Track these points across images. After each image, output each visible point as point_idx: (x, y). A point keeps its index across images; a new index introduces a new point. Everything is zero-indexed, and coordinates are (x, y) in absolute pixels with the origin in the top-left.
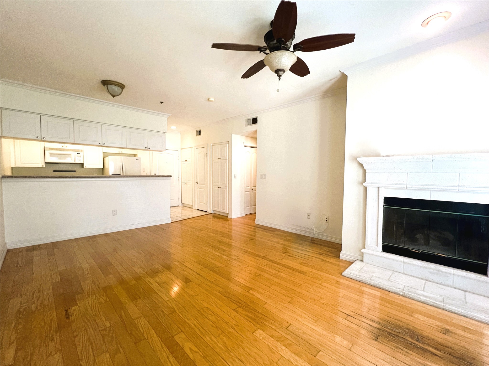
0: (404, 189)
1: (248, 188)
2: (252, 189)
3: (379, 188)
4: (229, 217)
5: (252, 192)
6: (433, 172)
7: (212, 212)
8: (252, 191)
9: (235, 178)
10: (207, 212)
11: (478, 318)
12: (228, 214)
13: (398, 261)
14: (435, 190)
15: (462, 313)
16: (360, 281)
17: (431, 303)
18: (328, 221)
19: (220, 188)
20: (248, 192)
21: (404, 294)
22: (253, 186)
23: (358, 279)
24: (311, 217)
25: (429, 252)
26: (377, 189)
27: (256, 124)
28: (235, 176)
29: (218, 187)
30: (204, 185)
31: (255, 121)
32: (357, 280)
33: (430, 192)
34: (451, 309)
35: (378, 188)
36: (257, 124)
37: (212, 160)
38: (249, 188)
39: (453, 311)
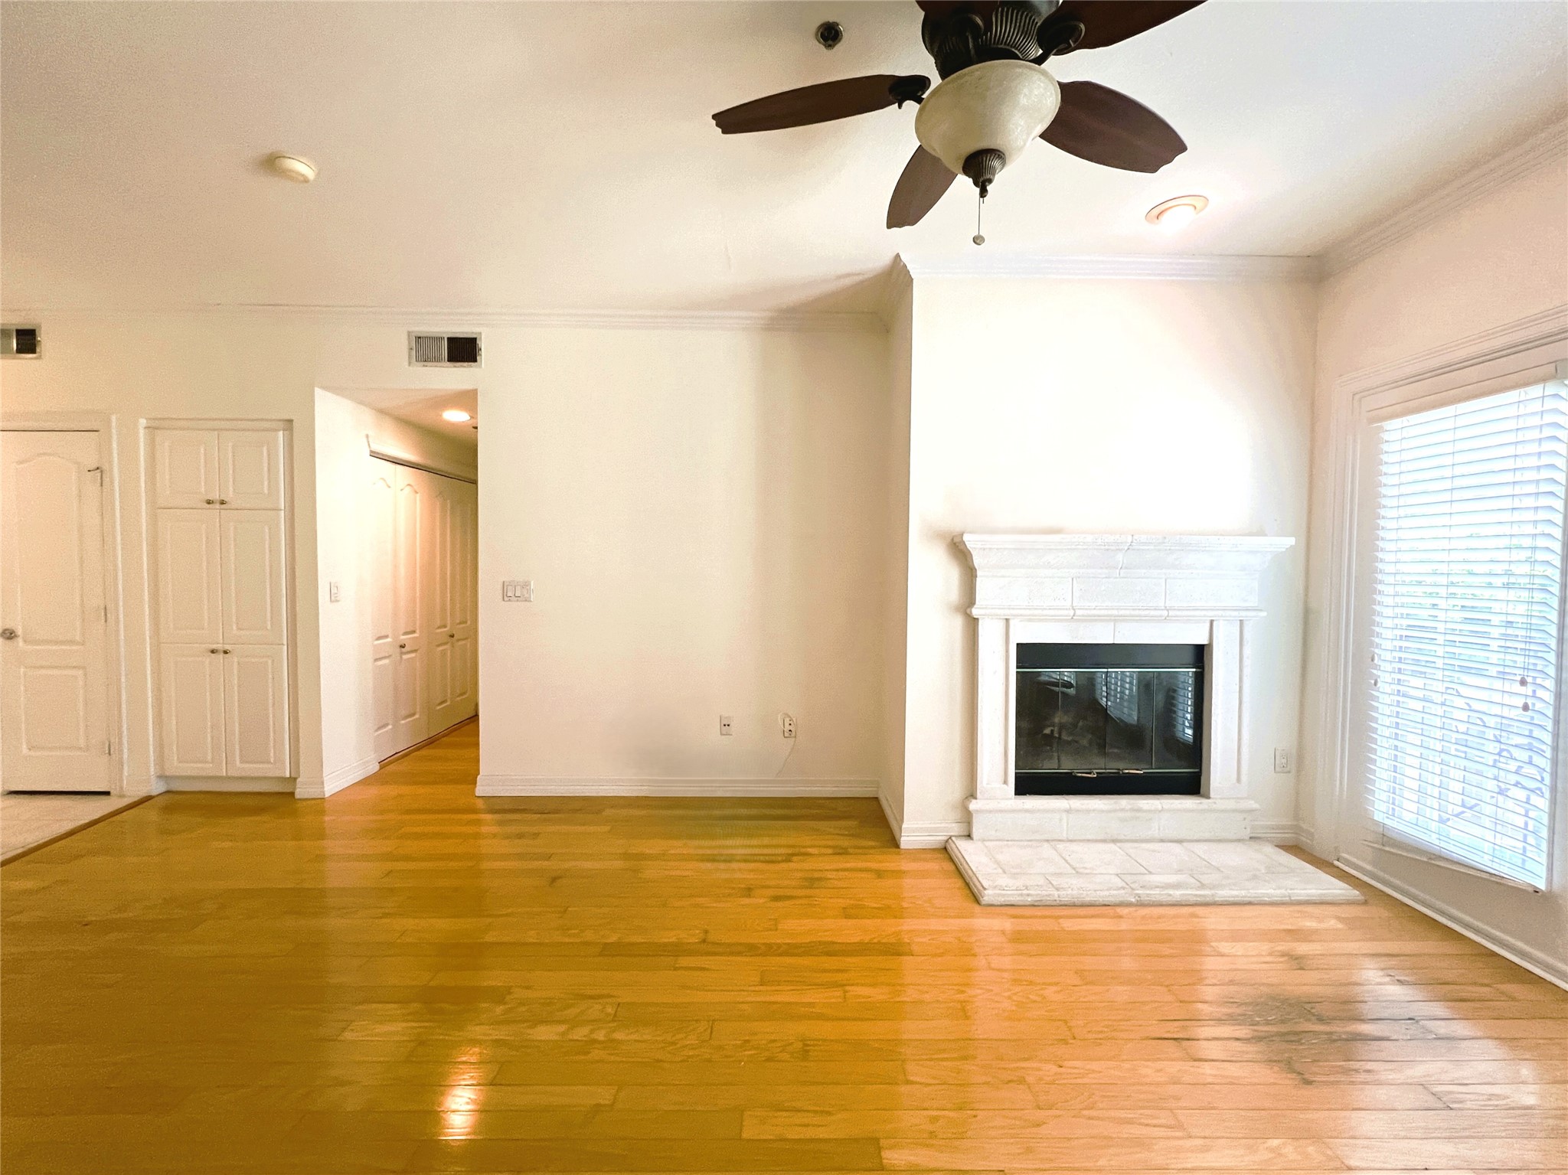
0: (1067, 620)
1: (384, 644)
2: (403, 646)
3: (1007, 620)
4: (297, 796)
5: (401, 657)
6: (1121, 575)
7: (156, 788)
8: (402, 653)
9: (333, 599)
10: (107, 793)
11: (1269, 898)
12: (293, 780)
13: (1053, 811)
14: (1124, 619)
15: (1245, 899)
16: (1036, 904)
17: (1193, 899)
18: (793, 734)
19: (226, 652)
20: (386, 661)
21: (1139, 899)
22: (406, 633)
23: (1029, 900)
24: (733, 729)
25: (1108, 771)
26: (1002, 624)
27: (472, 364)
28: (334, 590)
29: (213, 652)
30: (78, 643)
31: (463, 350)
32: (1028, 903)
33: (1112, 624)
34: (1225, 897)
35: (1005, 621)
36: (480, 366)
37: (155, 509)
38: (389, 640)
39: (1229, 901)
